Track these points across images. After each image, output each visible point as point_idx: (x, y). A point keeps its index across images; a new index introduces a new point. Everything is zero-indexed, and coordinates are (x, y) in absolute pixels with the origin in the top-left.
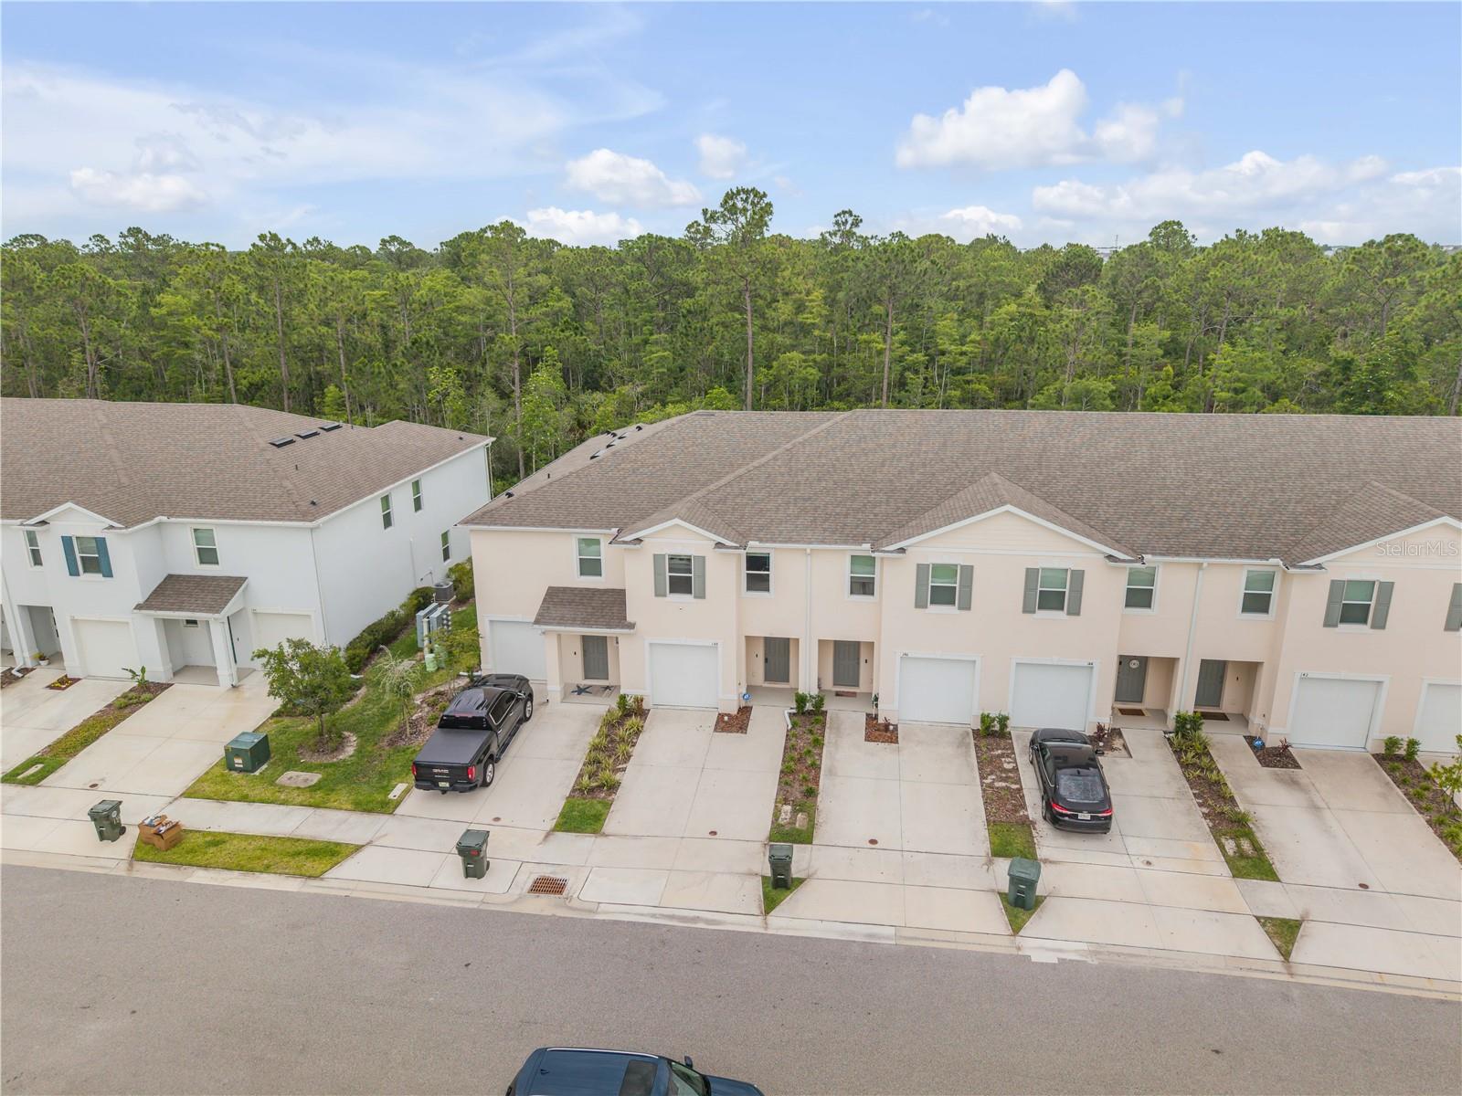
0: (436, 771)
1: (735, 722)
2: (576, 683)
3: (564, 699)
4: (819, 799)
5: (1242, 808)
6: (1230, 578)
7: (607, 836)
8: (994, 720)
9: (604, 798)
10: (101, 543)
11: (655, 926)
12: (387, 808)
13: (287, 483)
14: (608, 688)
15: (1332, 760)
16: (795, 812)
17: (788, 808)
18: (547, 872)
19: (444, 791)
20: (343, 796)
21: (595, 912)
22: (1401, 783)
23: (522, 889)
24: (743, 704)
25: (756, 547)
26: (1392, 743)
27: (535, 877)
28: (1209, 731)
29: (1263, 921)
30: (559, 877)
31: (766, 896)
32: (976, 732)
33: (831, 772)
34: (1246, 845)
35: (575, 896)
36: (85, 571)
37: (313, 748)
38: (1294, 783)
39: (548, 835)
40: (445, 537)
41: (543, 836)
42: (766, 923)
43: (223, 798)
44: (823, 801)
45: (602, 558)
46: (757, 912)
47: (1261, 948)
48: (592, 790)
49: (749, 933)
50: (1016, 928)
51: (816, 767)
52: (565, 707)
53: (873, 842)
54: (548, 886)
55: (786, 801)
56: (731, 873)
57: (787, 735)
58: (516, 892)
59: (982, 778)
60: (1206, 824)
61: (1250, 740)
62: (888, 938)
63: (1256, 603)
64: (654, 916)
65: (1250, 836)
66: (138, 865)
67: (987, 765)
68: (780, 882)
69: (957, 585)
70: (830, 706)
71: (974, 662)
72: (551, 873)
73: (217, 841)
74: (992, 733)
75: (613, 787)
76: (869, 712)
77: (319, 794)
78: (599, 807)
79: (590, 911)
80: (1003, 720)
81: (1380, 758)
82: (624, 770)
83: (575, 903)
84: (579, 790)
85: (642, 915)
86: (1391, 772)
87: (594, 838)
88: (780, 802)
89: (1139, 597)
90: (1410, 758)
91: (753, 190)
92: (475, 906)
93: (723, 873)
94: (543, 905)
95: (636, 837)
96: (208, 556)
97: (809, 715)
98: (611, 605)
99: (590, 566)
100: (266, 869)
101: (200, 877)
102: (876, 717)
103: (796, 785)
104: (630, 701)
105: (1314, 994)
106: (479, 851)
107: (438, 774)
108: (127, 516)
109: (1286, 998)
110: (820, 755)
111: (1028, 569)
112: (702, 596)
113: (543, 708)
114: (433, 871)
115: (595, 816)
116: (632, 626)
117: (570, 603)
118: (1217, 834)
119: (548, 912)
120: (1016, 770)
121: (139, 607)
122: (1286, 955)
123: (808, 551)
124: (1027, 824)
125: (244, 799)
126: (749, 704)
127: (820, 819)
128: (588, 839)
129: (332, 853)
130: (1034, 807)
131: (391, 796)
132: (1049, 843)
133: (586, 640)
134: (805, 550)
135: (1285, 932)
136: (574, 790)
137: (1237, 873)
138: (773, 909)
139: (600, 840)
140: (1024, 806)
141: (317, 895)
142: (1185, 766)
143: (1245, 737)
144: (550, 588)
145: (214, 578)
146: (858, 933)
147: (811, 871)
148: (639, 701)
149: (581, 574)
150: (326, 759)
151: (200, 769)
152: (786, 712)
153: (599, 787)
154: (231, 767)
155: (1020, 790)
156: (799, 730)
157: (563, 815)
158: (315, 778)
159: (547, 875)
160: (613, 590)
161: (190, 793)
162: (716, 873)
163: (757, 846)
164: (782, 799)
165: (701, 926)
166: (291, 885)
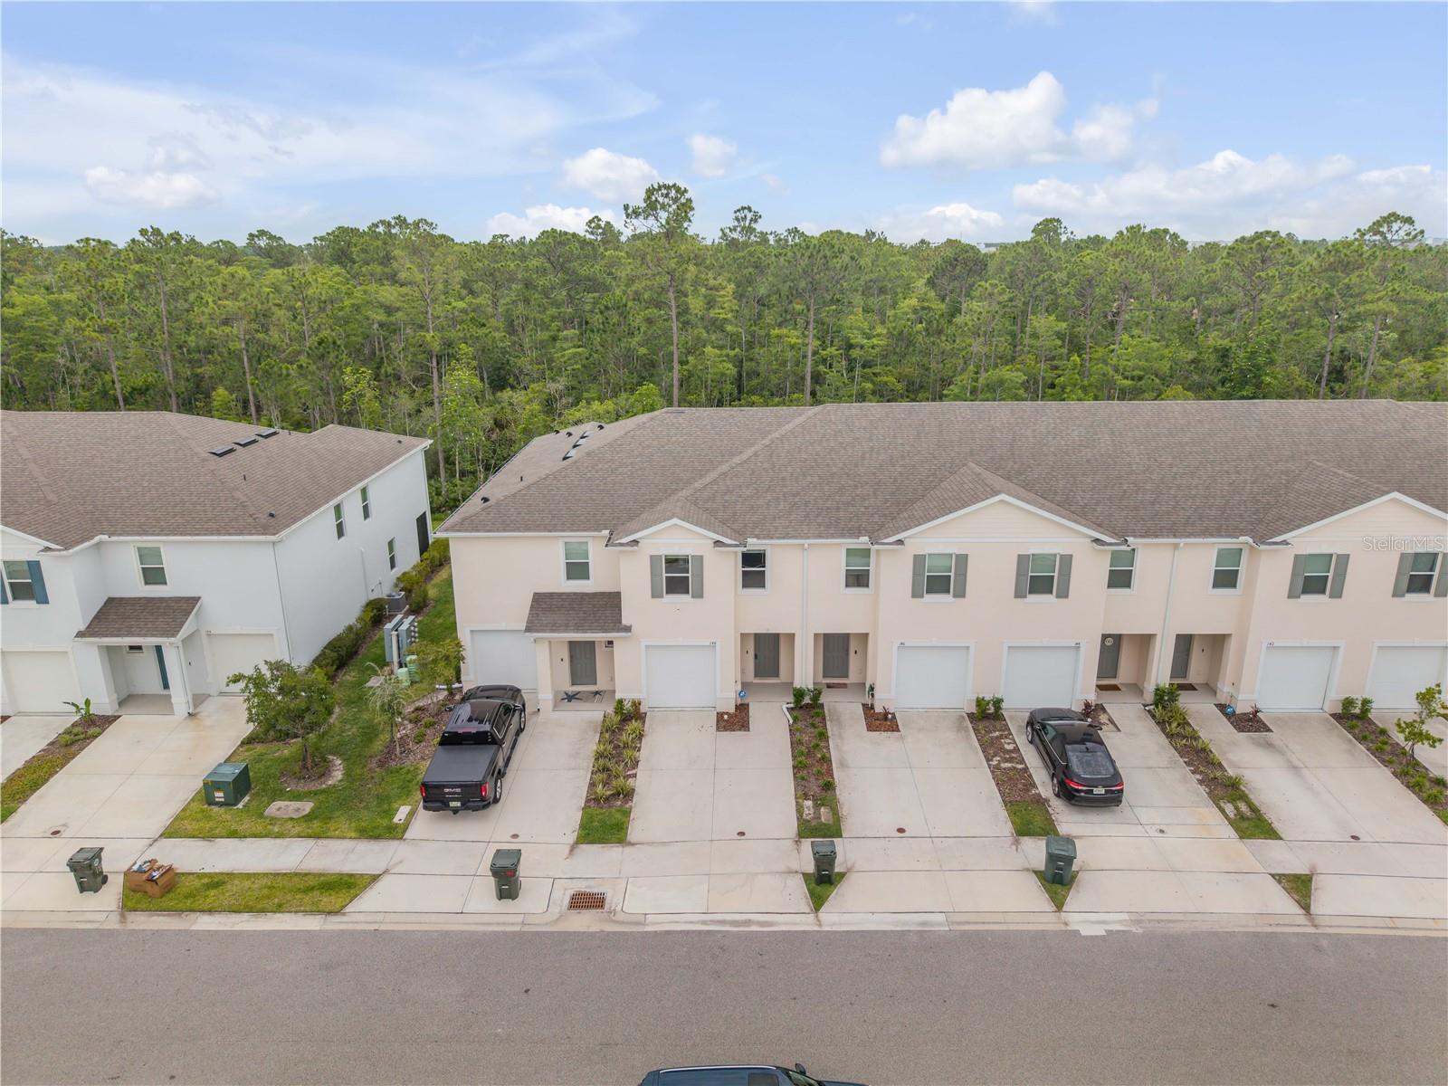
0: (447, 790)
1: (735, 720)
2: (564, 689)
3: (555, 707)
4: (838, 792)
5: (1231, 772)
6: (1201, 556)
7: (633, 845)
8: (988, 703)
9: (621, 806)
10: (34, 567)
11: (709, 933)
12: (395, 832)
13: (238, 495)
14: (597, 693)
15: (1298, 722)
16: (817, 806)
17: (809, 803)
18: (582, 887)
19: (455, 811)
20: (342, 824)
21: (644, 924)
22: (1362, 739)
23: (561, 906)
24: (739, 702)
25: (754, 544)
26: (1348, 703)
27: (569, 893)
28: (1186, 702)
29: (1279, 878)
30: (595, 891)
31: (812, 894)
32: (971, 716)
33: (843, 765)
34: (1243, 807)
35: (619, 908)
36: (15, 598)
37: (298, 775)
38: (1269, 746)
39: (573, 849)
40: (391, 544)
41: (567, 851)
42: (819, 921)
43: (209, 836)
44: (843, 793)
45: (591, 561)
46: (808, 910)
47: (1284, 904)
48: (607, 799)
49: (804, 932)
50: (1059, 905)
51: (826, 760)
52: (557, 715)
53: (901, 830)
54: (586, 901)
55: (806, 797)
56: (771, 873)
57: (790, 730)
58: (555, 910)
59: (988, 760)
60: (1202, 790)
61: (1222, 708)
62: (940, 924)
63: (1226, 579)
64: (704, 923)
65: (1244, 797)
66: (131, 916)
67: (990, 748)
68: (824, 879)
69: (952, 574)
70: (827, 699)
71: (968, 648)
72: (586, 888)
73: (216, 882)
74: (987, 716)
75: (628, 794)
76: (864, 702)
77: (316, 824)
78: (619, 816)
79: (638, 923)
80: (998, 703)
81: (1337, 717)
82: (635, 776)
83: (620, 917)
84: (593, 800)
85: (691, 922)
86: (1350, 729)
87: (621, 849)
88: (801, 798)
89: (1120, 579)
90: (1363, 716)
91: (674, 185)
92: (517, 928)
93: (763, 874)
94: (585, 921)
95: (664, 843)
96: (154, 575)
97: (807, 708)
98: (606, 608)
99: (577, 570)
100: (279, 908)
101: (205, 923)
102: (872, 707)
103: (812, 779)
104: (627, 705)
105: (1341, 943)
106: (515, 871)
107: (450, 793)
108: (65, 535)
109: (1318, 949)
110: (828, 748)
111: (1019, 556)
112: (699, 594)
113: (534, 719)
114: (463, 895)
115: (617, 825)
116: (628, 629)
117: (559, 608)
118: (1215, 799)
119: (593, 929)
120: (1017, 750)
121: (80, 634)
122: (1306, 908)
123: (806, 546)
124: (1041, 802)
125: (233, 834)
126: (746, 701)
127: (844, 811)
128: (615, 849)
129: (348, 886)
130: (1044, 784)
131: (396, 820)
132: (1069, 821)
133: (573, 645)
134: (803, 545)
135: (1300, 886)
136: (588, 801)
137: (1243, 834)
138: (822, 905)
139: (628, 850)
140: (1033, 785)
141: (343, 932)
142: (1170, 736)
143: (1215, 705)
144: (535, 594)
145: (162, 600)
146: (911, 922)
147: (849, 864)
148: (636, 704)
149: (568, 578)
150: (314, 786)
151: (175, 807)
152: (784, 707)
153: (613, 795)
154: (211, 802)
155: (1026, 769)
156: (800, 725)
157: (582, 826)
158: (307, 806)
159: (583, 890)
160: (602, 594)
161: (170, 832)
162: (756, 874)
163: (789, 844)
164: (802, 795)
165: (755, 928)
166: (312, 923)
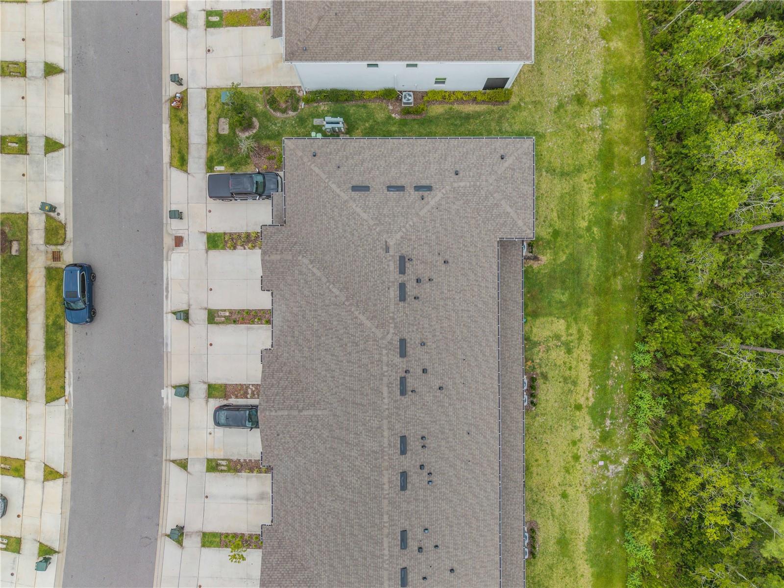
4: (233, 325)
5: (245, 474)
7: (206, 253)
11: (162, 280)
12: (210, 169)
16: (225, 317)
17: (227, 314)
20: (215, 149)
23: (176, 234)
27: (183, 235)
29: (186, 460)
30: (183, 243)
31: (180, 312)
33: (248, 329)
34: (224, 468)
35: (173, 252)
39: (204, 232)
42: (168, 313)
44: (231, 328)
46: (171, 310)
49: (163, 308)
50: (174, 387)
51: (253, 322)
53: (212, 345)
54: (180, 241)
56: (189, 299)
58: (173, 232)
59: (253, 385)
60: (234, 458)
62: (167, 349)
64: (167, 279)
65: (229, 471)
66: (168, 103)
72: (185, 240)
73: (183, 121)
75: (232, 248)
78: (221, 246)
79: (167, 258)
82: (245, 249)
83: (170, 253)
84: (230, 235)
85: (168, 275)
87: (204, 249)
92: (165, 222)
93: (189, 296)
94: (168, 241)
95: (207, 263)
100: (173, 146)
101: (166, 128)
103: (239, 316)
110: (260, 323)
114: (178, 202)
115: (216, 246)
118: (229, 460)
119: (164, 246)
122: (174, 462)
124: (228, 397)
127: (221, 326)
128: (204, 247)
129: (182, 162)
130: (233, 401)
131: (216, 167)
132: (216, 404)
135: (182, 465)
136: (229, 233)
137: (209, 460)
138: (174, 315)
139: (204, 252)
140: (237, 398)
141: (162, 171)
146: (166, 341)
147: (193, 325)
150: (237, 129)
151: (224, 83)
153: (232, 242)
155: (247, 398)
157: (215, 235)
158: (225, 132)
161: (210, 90)
162: (188, 294)
163: (205, 306)
164: (231, 312)
165: (165, 294)
166: (166, 159)
